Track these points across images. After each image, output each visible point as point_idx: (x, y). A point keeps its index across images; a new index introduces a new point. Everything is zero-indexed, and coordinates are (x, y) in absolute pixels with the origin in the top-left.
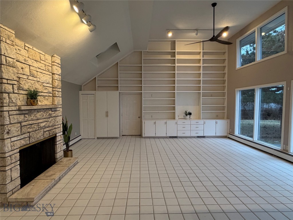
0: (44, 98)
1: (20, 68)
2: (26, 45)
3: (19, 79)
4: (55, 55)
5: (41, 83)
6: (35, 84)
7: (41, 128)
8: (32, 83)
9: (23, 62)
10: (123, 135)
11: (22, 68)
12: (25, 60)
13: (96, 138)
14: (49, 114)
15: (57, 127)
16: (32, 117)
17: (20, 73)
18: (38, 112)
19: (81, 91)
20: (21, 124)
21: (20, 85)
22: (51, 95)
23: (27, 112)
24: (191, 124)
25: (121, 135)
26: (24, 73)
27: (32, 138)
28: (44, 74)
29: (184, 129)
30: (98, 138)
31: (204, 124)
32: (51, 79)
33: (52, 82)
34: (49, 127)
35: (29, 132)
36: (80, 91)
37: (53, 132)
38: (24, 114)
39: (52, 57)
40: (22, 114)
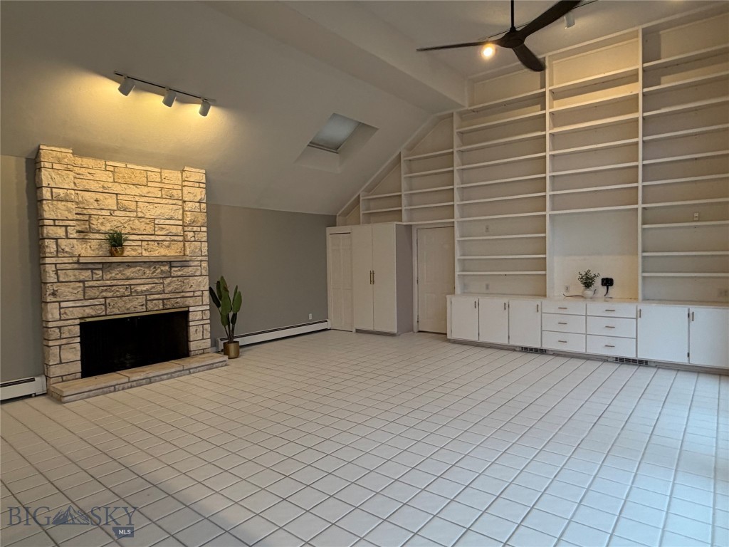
0: (158, 244)
1: (92, 200)
2: (108, 163)
3: (90, 217)
4: (186, 169)
5: (149, 220)
6: (131, 222)
7: (139, 293)
8: (122, 222)
9: (101, 190)
10: (420, 332)
11: (97, 200)
12: (103, 187)
13: (354, 330)
14: (162, 270)
15: (188, 294)
16: (113, 275)
17: (92, 207)
18: (129, 267)
19: (335, 226)
20: (84, 284)
21: (92, 226)
22: (181, 238)
23: (100, 266)
24: (586, 316)
25: (415, 330)
26: (103, 207)
27: (111, 307)
28: (156, 205)
29: (562, 328)
30: (358, 331)
31: (637, 319)
32: (181, 211)
33: (183, 217)
34: (165, 293)
35: (105, 298)
36: (327, 228)
37: (177, 303)
38: (92, 269)
39: (182, 173)
40: (89, 269)
